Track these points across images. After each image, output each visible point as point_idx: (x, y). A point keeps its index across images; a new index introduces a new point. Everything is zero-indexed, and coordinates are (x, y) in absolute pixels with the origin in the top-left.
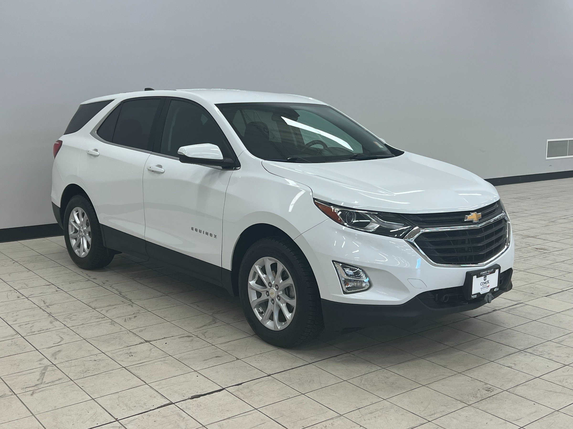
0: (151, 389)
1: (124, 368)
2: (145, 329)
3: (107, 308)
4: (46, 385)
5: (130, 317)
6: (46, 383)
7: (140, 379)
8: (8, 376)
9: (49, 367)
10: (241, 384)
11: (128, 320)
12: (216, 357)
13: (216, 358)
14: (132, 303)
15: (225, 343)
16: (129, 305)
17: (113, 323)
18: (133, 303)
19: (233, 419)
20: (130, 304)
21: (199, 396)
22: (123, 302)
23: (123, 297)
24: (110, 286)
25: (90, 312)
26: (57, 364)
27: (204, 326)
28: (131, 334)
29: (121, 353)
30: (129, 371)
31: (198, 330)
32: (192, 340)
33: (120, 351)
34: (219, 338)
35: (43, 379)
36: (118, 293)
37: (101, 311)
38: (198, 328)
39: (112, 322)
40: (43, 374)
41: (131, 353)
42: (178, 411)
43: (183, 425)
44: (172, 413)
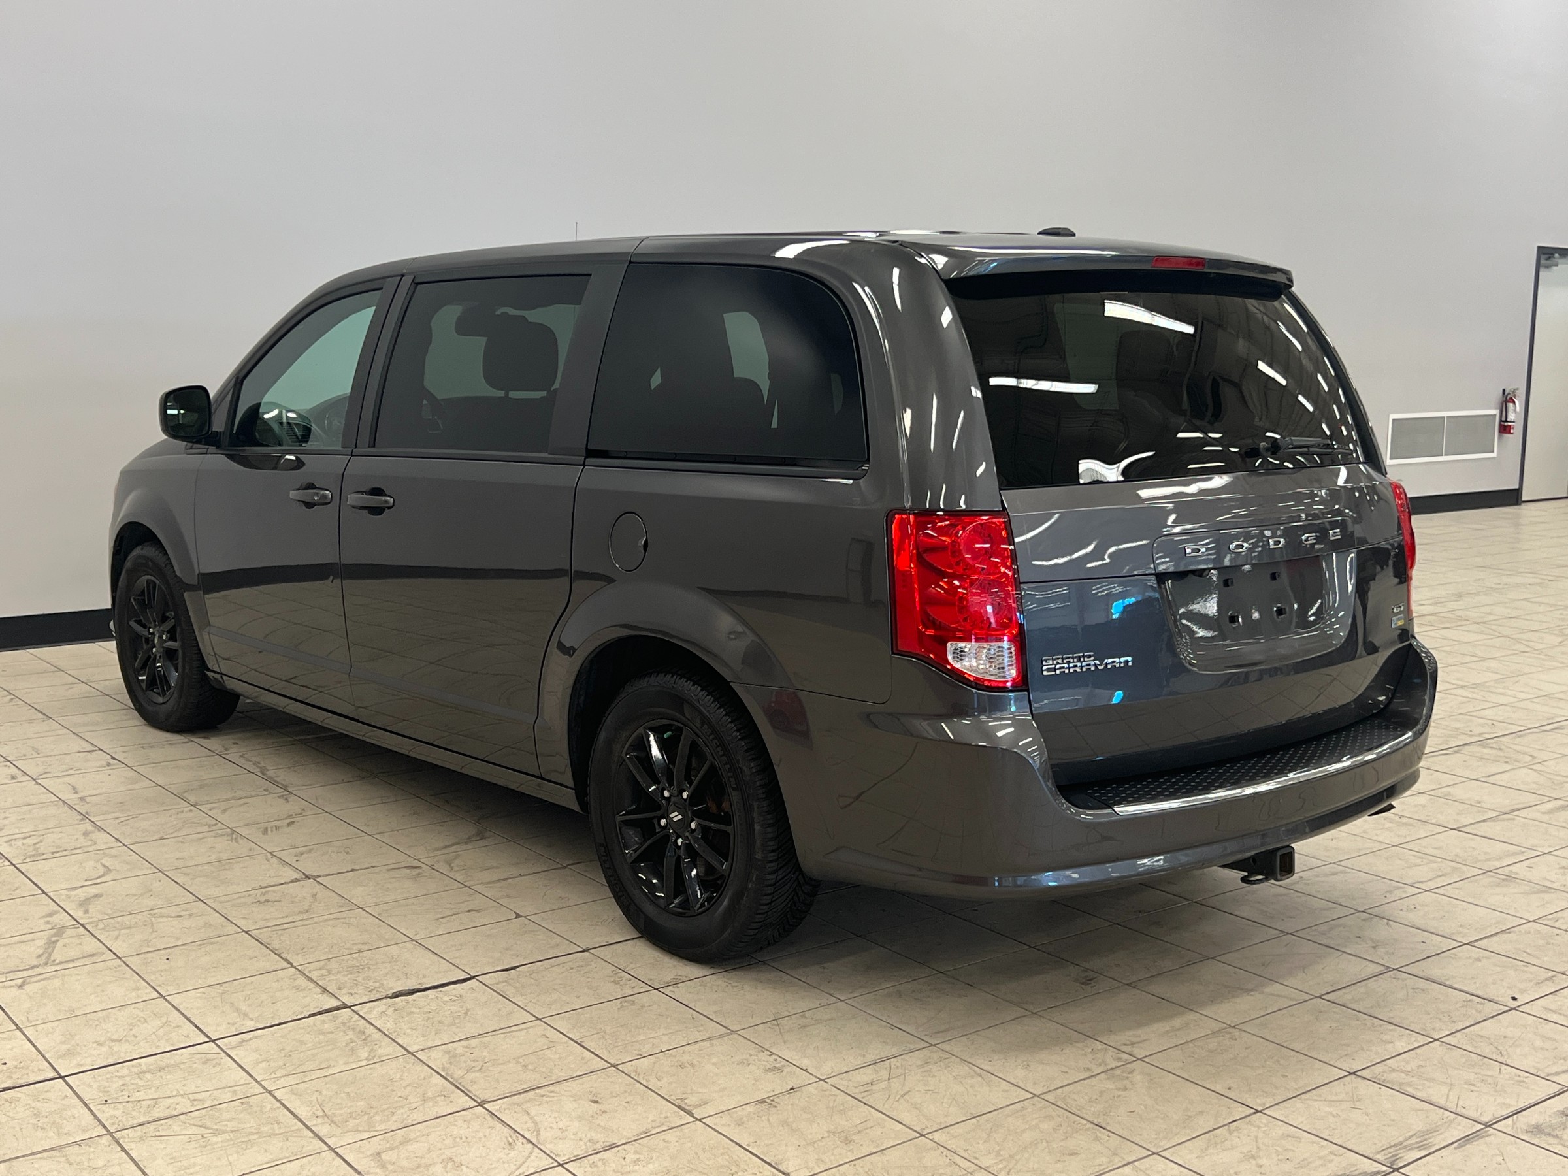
0: (300, 978)
2: (310, 851)
3: (225, 805)
4: (58, 968)
5: (277, 823)
7: (279, 955)
9: (67, 930)
10: (516, 967)
11: (272, 831)
12: (469, 911)
13: (467, 914)
14: (287, 793)
15: (498, 881)
16: (279, 797)
18: (290, 793)
19: (483, 1039)
20: (283, 796)
21: (412, 992)
22: (266, 790)
23: (270, 779)
24: (241, 756)
25: (182, 812)
26: (86, 923)
27: (451, 845)
28: (274, 861)
30: (257, 940)
31: (440, 852)
32: (418, 876)
33: (242, 897)
34: (484, 872)
36: (259, 770)
37: (210, 810)
38: (437, 849)
39: (233, 834)
40: (51, 944)
41: (267, 901)
42: (356, 1023)
43: (362, 1051)
44: (341, 1027)
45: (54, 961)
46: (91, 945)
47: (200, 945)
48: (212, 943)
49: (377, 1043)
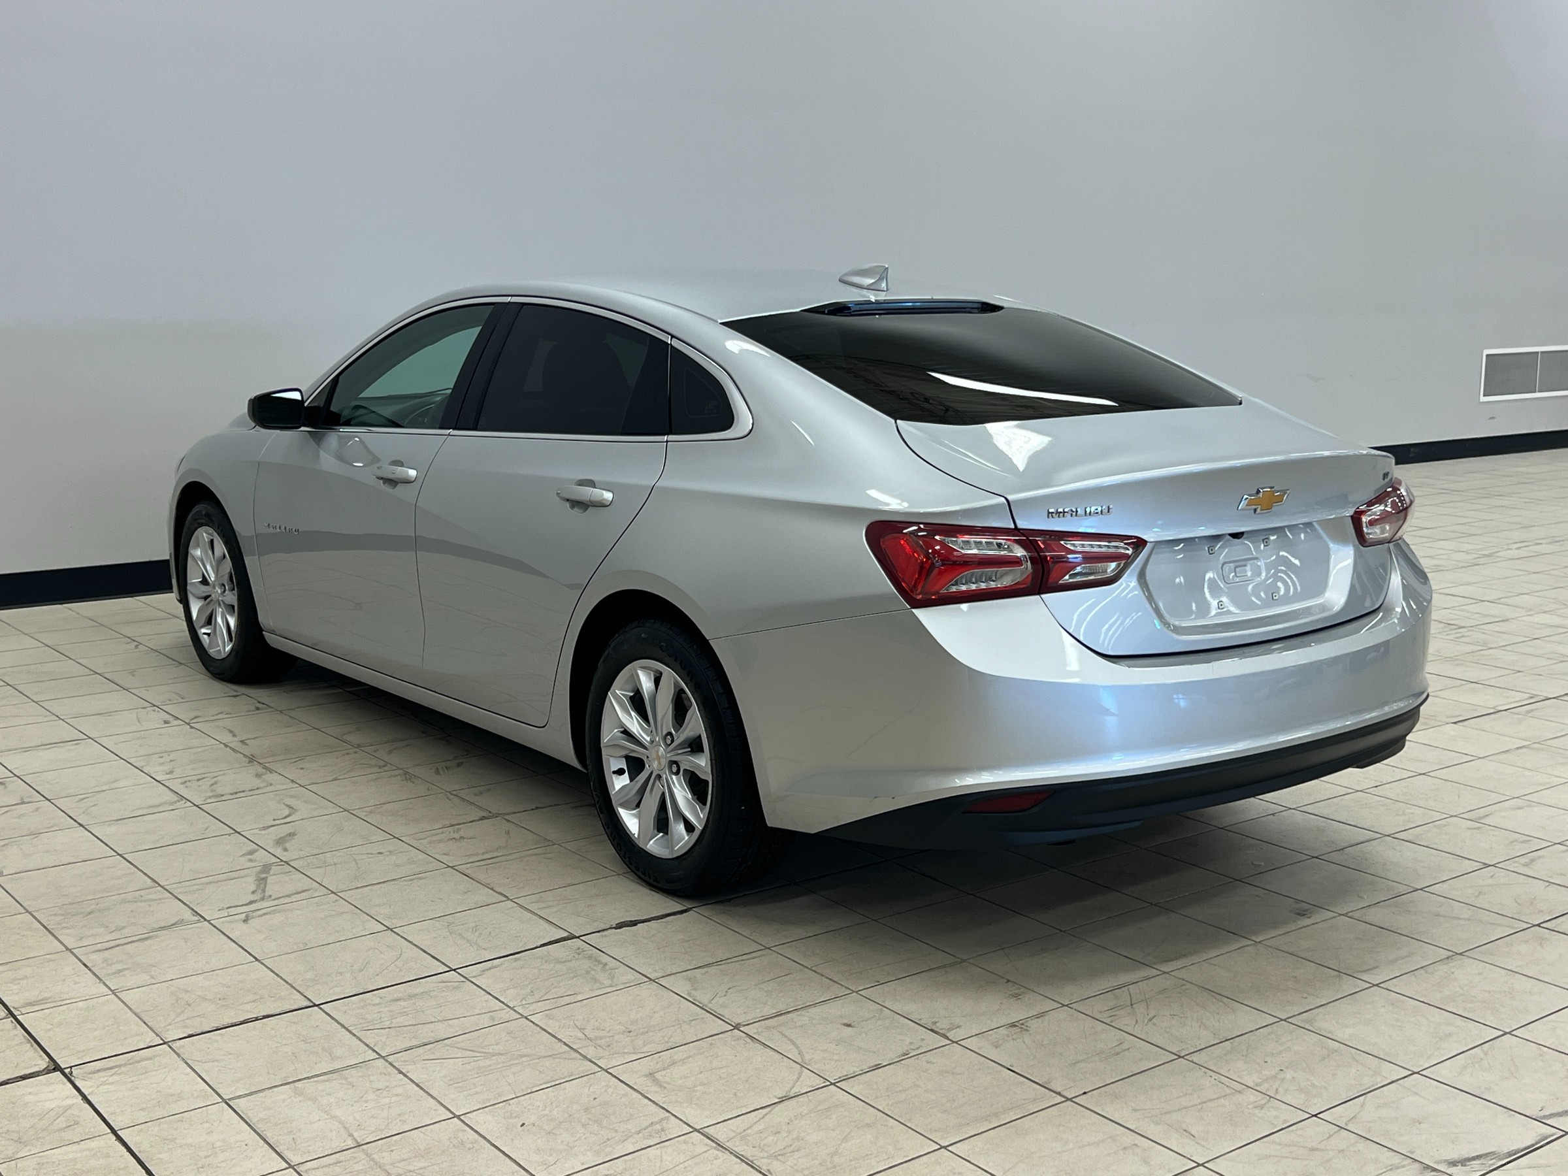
0: (522, 911)
2: (488, 791)
3: (387, 747)
4: (276, 903)
5: (448, 764)
6: (273, 897)
7: (492, 889)
8: (179, 885)
9: (273, 867)
11: (444, 772)
19: (717, 967)
21: (634, 923)
26: (290, 861)
28: (456, 800)
29: (438, 837)
30: (464, 874)
33: (437, 834)
35: (264, 891)
37: (376, 752)
39: (405, 775)
40: (262, 882)
41: (462, 838)
42: (590, 952)
43: (603, 977)
44: (577, 956)
45: (270, 896)
46: (300, 882)
47: (412, 880)
48: (421, 878)
49: (616, 970)
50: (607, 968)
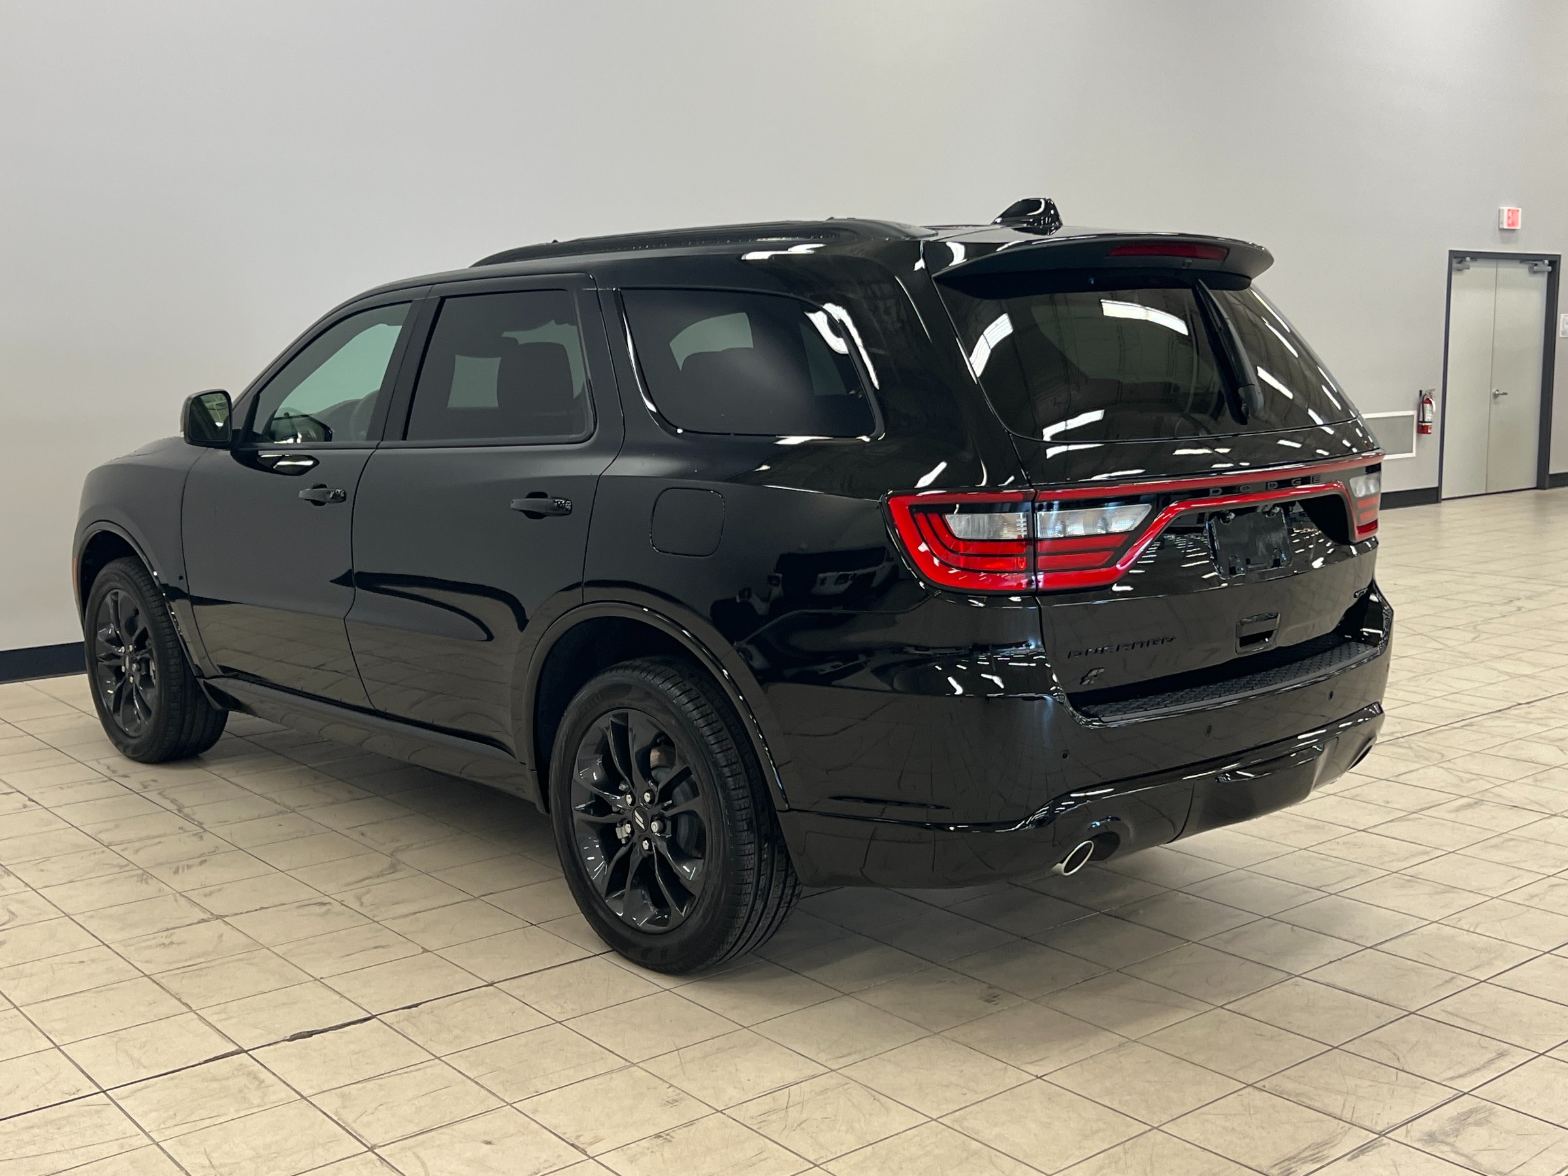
0: (200, 1023)
1: (148, 976)
2: (220, 890)
3: (137, 845)
5: (191, 862)
10: (416, 1005)
11: (183, 870)
12: (375, 948)
13: (375, 950)
14: (202, 830)
15: (406, 916)
16: (194, 835)
17: (145, 876)
18: (205, 831)
20: (197, 834)
21: (310, 1034)
22: (181, 828)
23: (187, 818)
24: (159, 794)
25: (95, 853)
27: (363, 880)
28: (182, 901)
29: (149, 943)
30: (158, 984)
31: (349, 888)
32: (327, 912)
34: (396, 906)
36: (176, 807)
37: (123, 850)
38: (348, 884)
39: (143, 874)
41: (172, 943)
42: (252, 1068)
43: (255, 1097)
44: (236, 1073)
47: (101, 991)
48: (112, 989)
49: (271, 1089)
50: (263, 1085)
